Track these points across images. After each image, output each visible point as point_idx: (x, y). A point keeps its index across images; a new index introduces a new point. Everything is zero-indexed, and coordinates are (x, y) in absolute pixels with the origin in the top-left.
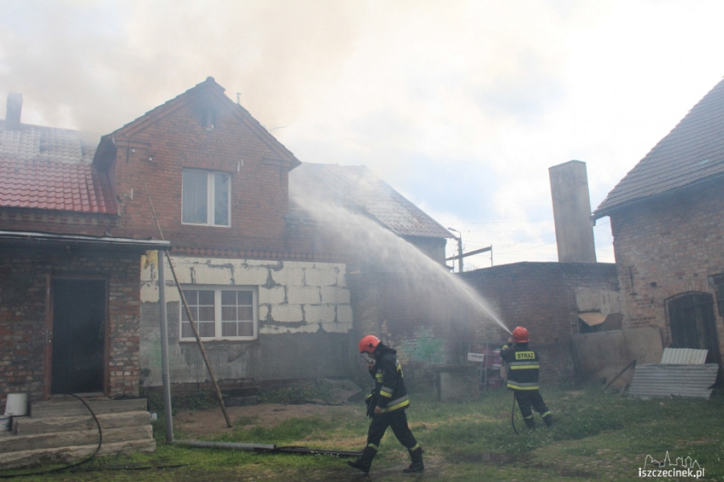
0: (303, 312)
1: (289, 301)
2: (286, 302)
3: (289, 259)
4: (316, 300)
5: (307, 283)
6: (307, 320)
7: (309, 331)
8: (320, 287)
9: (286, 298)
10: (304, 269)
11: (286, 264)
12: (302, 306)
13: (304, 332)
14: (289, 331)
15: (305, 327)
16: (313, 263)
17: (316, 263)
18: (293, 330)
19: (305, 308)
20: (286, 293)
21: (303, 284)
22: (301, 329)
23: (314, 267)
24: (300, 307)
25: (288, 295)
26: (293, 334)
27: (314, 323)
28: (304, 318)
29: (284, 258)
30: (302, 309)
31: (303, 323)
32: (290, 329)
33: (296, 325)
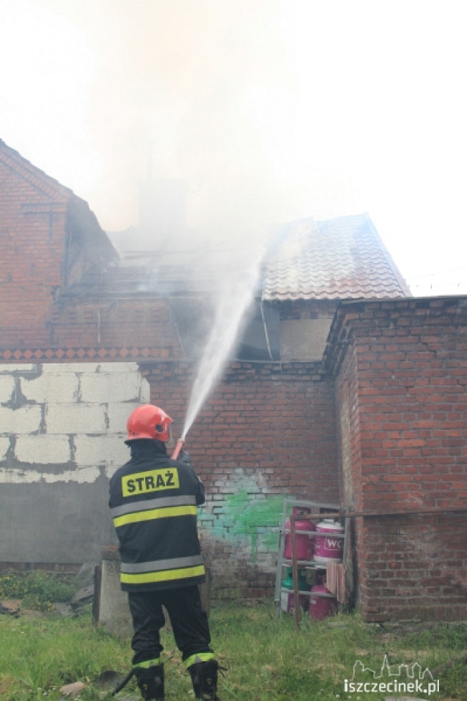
0: (73, 447)
1: (49, 429)
2: (42, 430)
3: (54, 359)
4: (98, 426)
5: (82, 399)
6: (79, 460)
7: (81, 481)
8: (106, 405)
9: (43, 424)
10: (78, 375)
11: (47, 367)
12: (71, 437)
13: (71, 482)
14: (43, 480)
15: (73, 473)
16: (96, 365)
17: (103, 364)
18: (51, 478)
19: (77, 441)
20: (43, 416)
21: (75, 400)
22: (66, 477)
23: (98, 371)
24: (67, 438)
25: (47, 418)
26: (50, 484)
27: (90, 466)
28: (72, 456)
29: (45, 359)
30: (71, 442)
31: (71, 466)
32: (45, 476)
33: (57, 468)
